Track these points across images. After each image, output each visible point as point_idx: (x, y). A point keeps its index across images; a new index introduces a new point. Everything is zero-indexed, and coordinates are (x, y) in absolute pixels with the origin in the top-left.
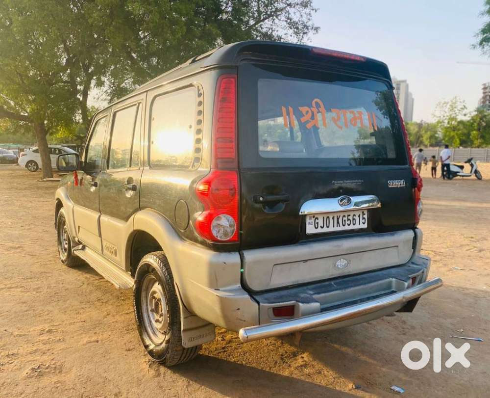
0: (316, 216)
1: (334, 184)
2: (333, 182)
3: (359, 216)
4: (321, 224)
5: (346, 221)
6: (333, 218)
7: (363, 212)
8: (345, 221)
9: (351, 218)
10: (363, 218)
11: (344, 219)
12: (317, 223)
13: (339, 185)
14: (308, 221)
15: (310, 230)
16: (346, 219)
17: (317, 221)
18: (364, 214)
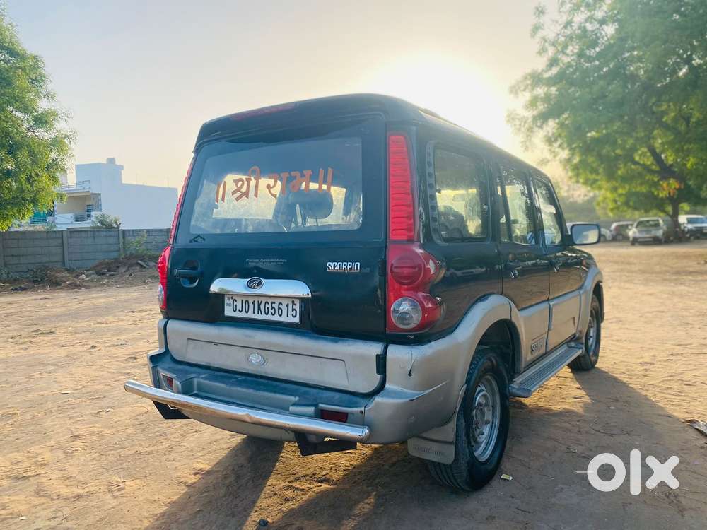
0: (234, 298)
1: (248, 262)
2: (247, 260)
3: (287, 306)
4: (239, 307)
5: (270, 309)
6: (253, 303)
7: (293, 302)
8: (268, 308)
9: (276, 306)
10: (293, 310)
11: (267, 305)
12: (236, 305)
13: (254, 264)
14: (226, 301)
15: (228, 312)
16: (269, 306)
17: (235, 303)
18: (294, 304)
